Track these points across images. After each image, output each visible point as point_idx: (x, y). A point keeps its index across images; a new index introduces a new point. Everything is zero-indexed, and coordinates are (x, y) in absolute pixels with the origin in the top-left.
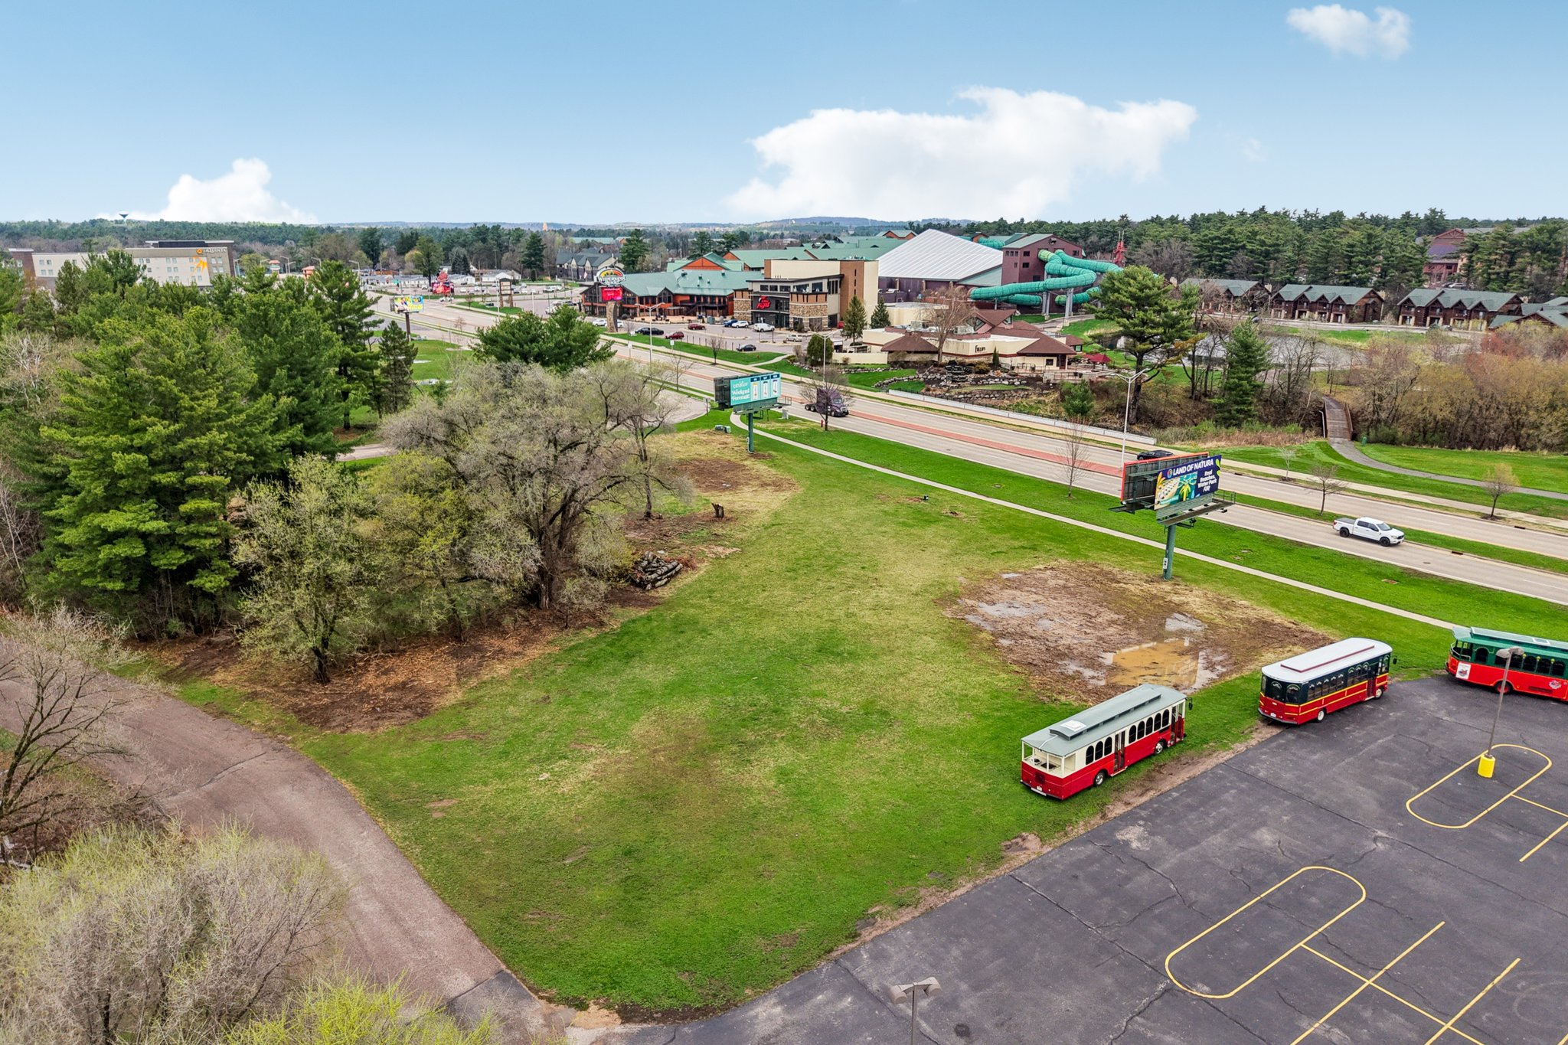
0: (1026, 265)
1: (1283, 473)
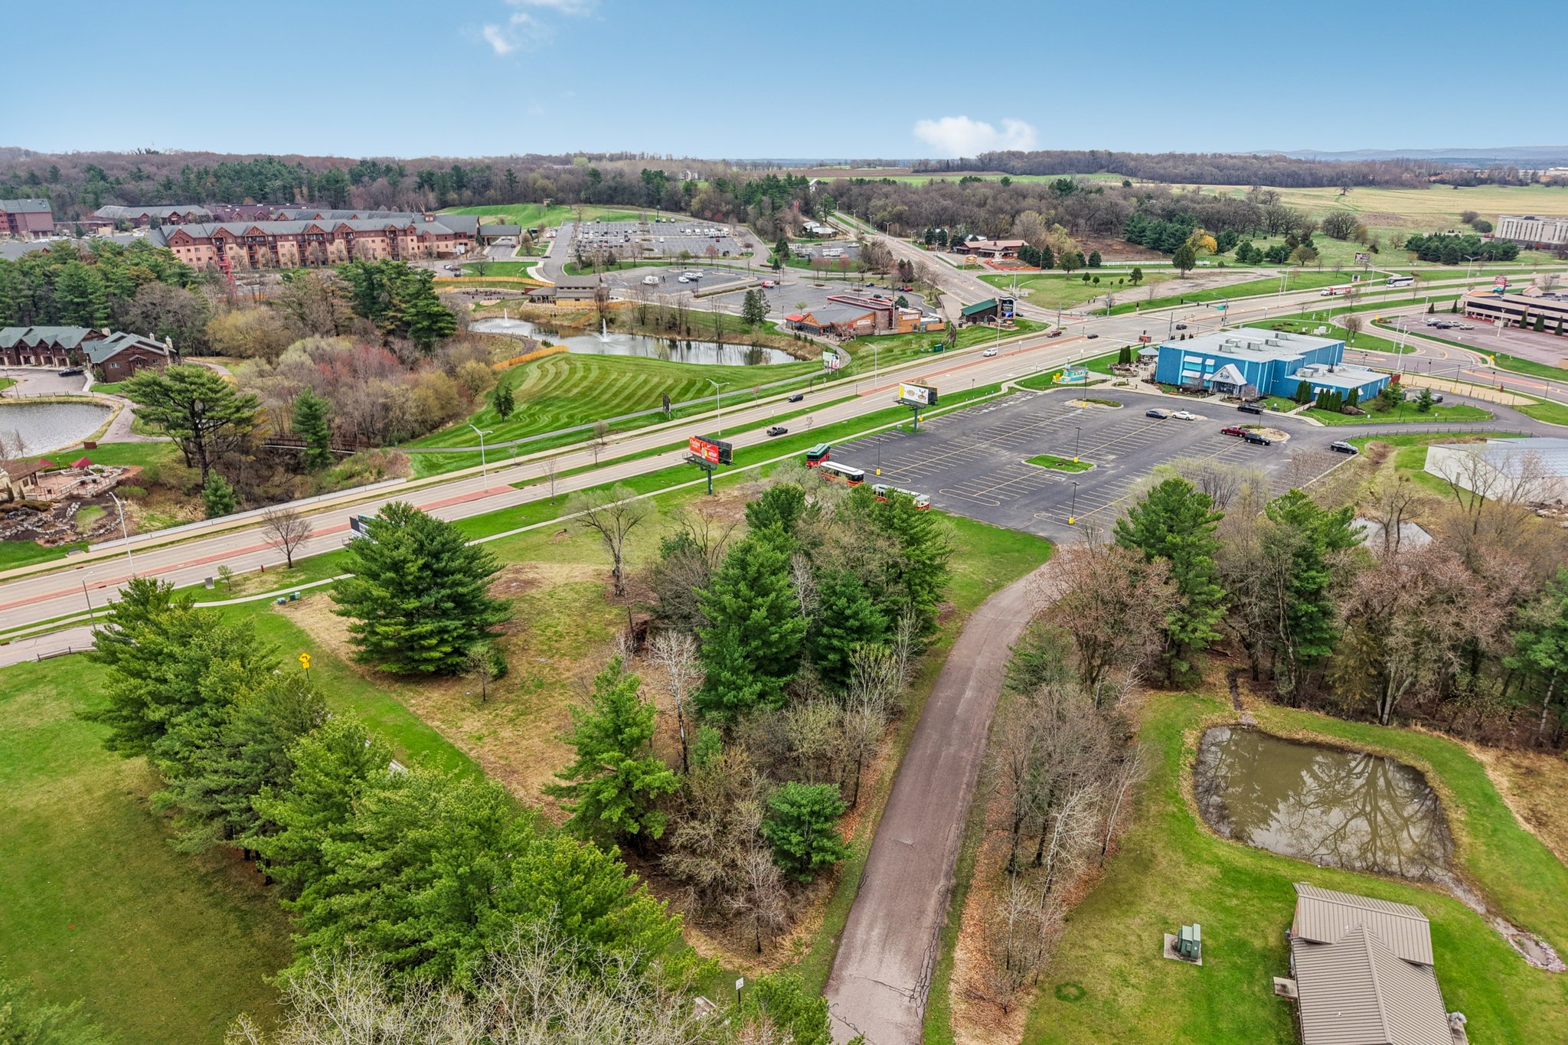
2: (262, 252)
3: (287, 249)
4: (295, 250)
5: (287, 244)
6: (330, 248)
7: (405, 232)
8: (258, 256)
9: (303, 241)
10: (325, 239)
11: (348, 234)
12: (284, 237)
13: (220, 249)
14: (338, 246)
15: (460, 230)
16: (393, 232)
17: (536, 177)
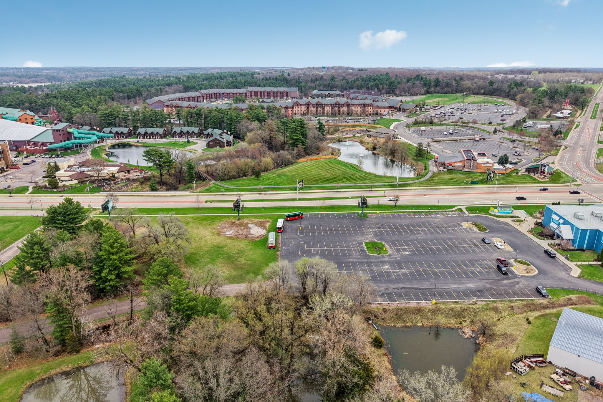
0: (64, 134)
1: (223, 193)
2: (320, 109)
3: (328, 109)
4: (330, 109)
5: (328, 107)
6: (342, 109)
7: (369, 105)
8: (318, 111)
9: (333, 106)
10: (340, 106)
11: (348, 105)
12: (327, 105)
13: (308, 108)
14: (345, 109)
15: (391, 105)
16: (364, 105)
17: (467, 83)
